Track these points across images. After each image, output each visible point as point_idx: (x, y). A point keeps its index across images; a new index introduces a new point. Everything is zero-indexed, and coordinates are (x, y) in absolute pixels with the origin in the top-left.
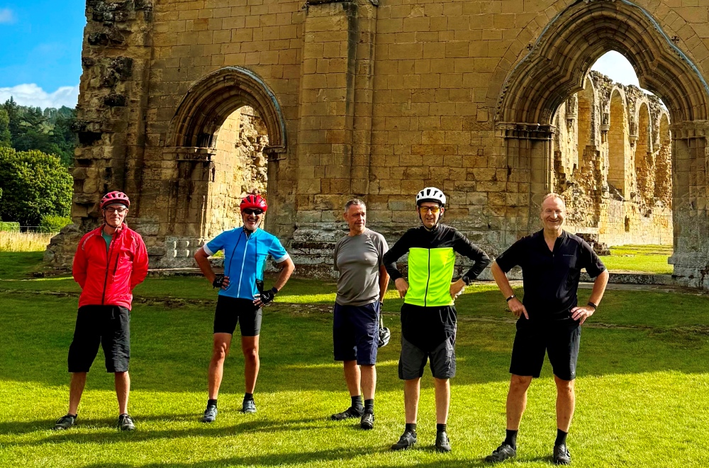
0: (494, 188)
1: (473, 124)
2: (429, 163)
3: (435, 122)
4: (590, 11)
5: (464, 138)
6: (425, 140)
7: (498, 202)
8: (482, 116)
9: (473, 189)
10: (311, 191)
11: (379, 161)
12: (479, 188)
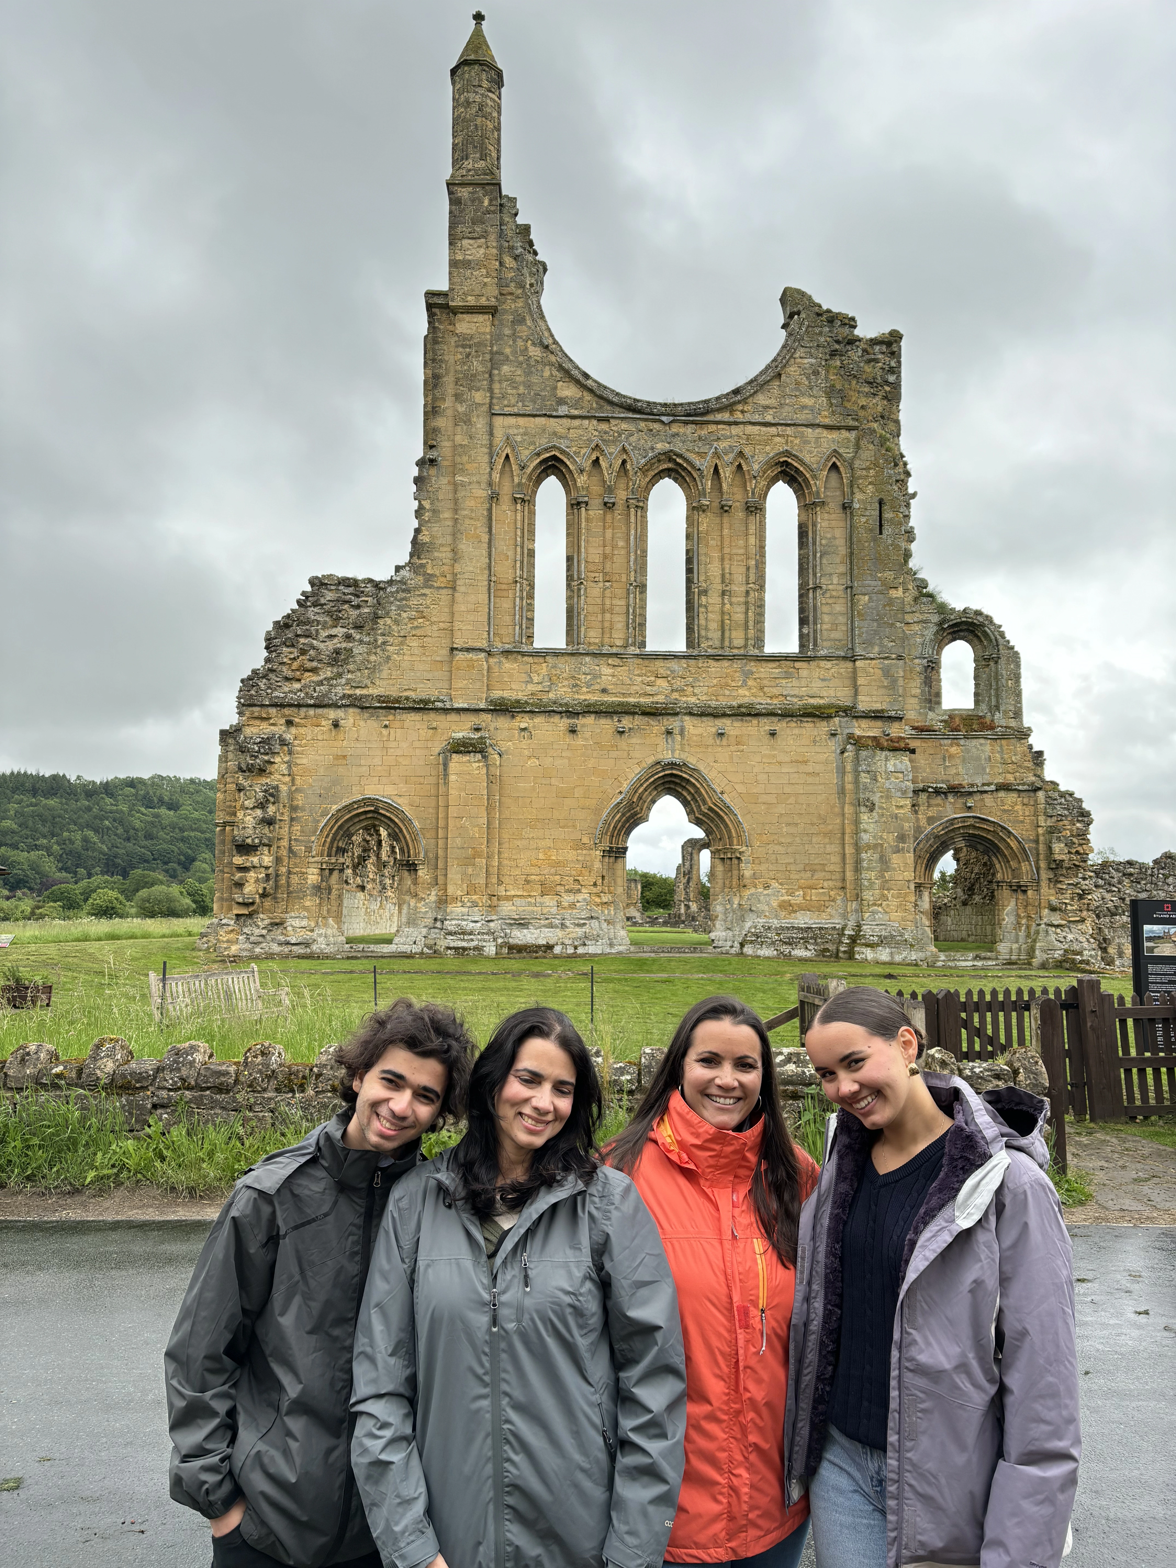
0: (595, 890)
1: (578, 845)
2: (545, 872)
3: (549, 843)
4: (664, 770)
5: (571, 855)
6: (541, 856)
7: (598, 900)
8: (585, 840)
9: (579, 891)
10: (459, 893)
11: (505, 871)
12: (584, 890)
